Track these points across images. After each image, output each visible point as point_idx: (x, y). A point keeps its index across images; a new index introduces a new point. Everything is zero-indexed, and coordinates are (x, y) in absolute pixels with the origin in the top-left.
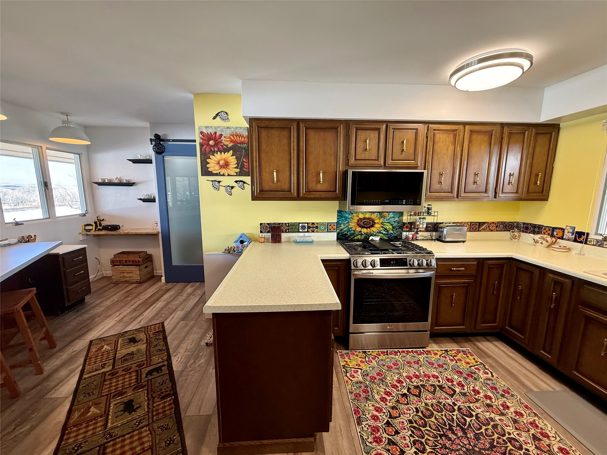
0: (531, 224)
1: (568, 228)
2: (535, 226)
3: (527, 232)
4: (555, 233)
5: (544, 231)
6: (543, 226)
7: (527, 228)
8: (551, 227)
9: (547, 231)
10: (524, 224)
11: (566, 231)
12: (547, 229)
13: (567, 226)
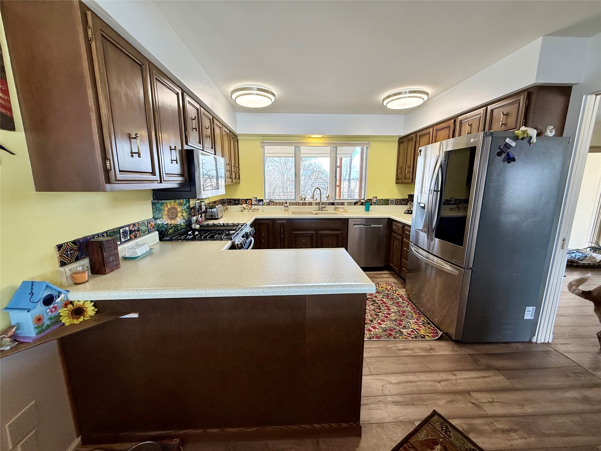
0: (232, 199)
1: (253, 198)
2: (235, 200)
3: (231, 205)
4: (248, 202)
5: (241, 202)
6: (240, 199)
7: (230, 202)
8: (244, 199)
9: (243, 202)
10: (228, 199)
11: (253, 200)
12: (243, 201)
13: (253, 197)
